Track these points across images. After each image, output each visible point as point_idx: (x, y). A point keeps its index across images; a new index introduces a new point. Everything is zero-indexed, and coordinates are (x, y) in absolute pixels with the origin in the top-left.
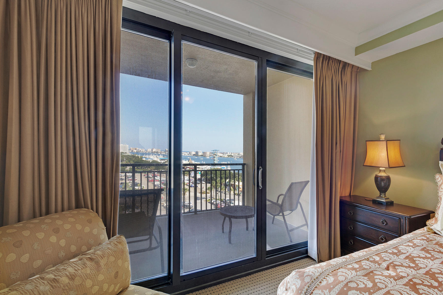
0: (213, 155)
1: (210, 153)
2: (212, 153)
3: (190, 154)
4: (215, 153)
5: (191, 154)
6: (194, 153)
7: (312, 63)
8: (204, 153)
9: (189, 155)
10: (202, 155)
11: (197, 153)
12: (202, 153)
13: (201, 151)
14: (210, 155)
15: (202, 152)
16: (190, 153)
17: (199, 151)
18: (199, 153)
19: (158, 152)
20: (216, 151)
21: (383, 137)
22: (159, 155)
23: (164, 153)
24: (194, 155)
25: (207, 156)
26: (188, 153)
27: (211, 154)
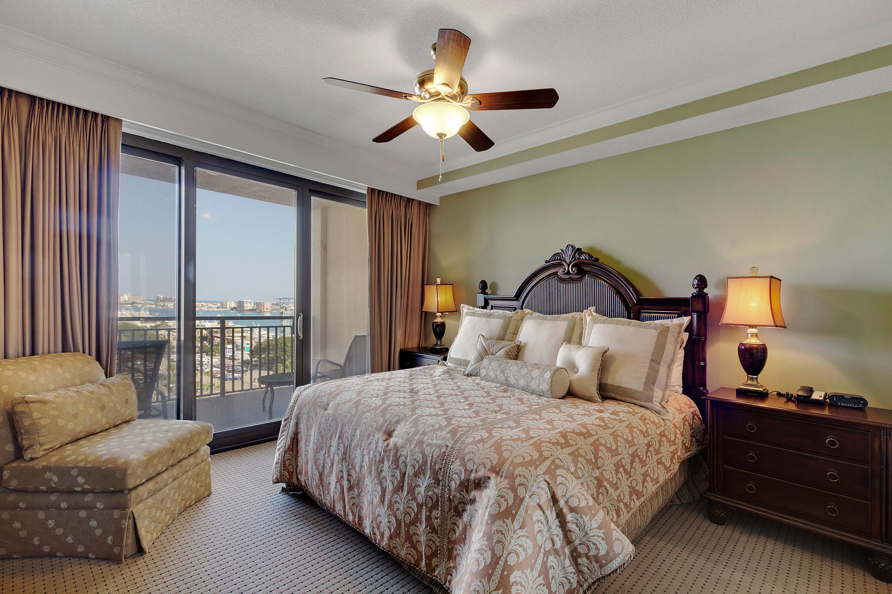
0: (279, 308)
1: (273, 304)
2: (277, 305)
3: (223, 308)
4: (284, 305)
5: (226, 308)
6: (233, 305)
7: (365, 192)
8: (257, 304)
9: (221, 309)
10: (252, 310)
11: (241, 304)
12: (254, 304)
13: (251, 301)
14: (272, 310)
15: (252, 303)
16: (222, 304)
17: (245, 300)
18: (245, 305)
19: (136, 303)
20: (287, 301)
21: (439, 280)
22: (140, 311)
23: (153, 304)
24: (232, 309)
25: (265, 310)
26: (219, 305)
27: (274, 307)
